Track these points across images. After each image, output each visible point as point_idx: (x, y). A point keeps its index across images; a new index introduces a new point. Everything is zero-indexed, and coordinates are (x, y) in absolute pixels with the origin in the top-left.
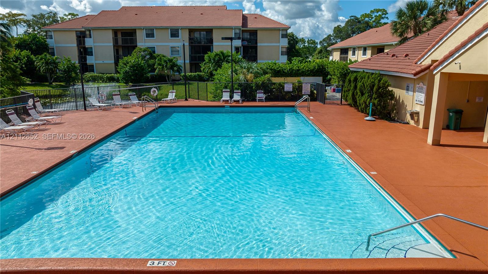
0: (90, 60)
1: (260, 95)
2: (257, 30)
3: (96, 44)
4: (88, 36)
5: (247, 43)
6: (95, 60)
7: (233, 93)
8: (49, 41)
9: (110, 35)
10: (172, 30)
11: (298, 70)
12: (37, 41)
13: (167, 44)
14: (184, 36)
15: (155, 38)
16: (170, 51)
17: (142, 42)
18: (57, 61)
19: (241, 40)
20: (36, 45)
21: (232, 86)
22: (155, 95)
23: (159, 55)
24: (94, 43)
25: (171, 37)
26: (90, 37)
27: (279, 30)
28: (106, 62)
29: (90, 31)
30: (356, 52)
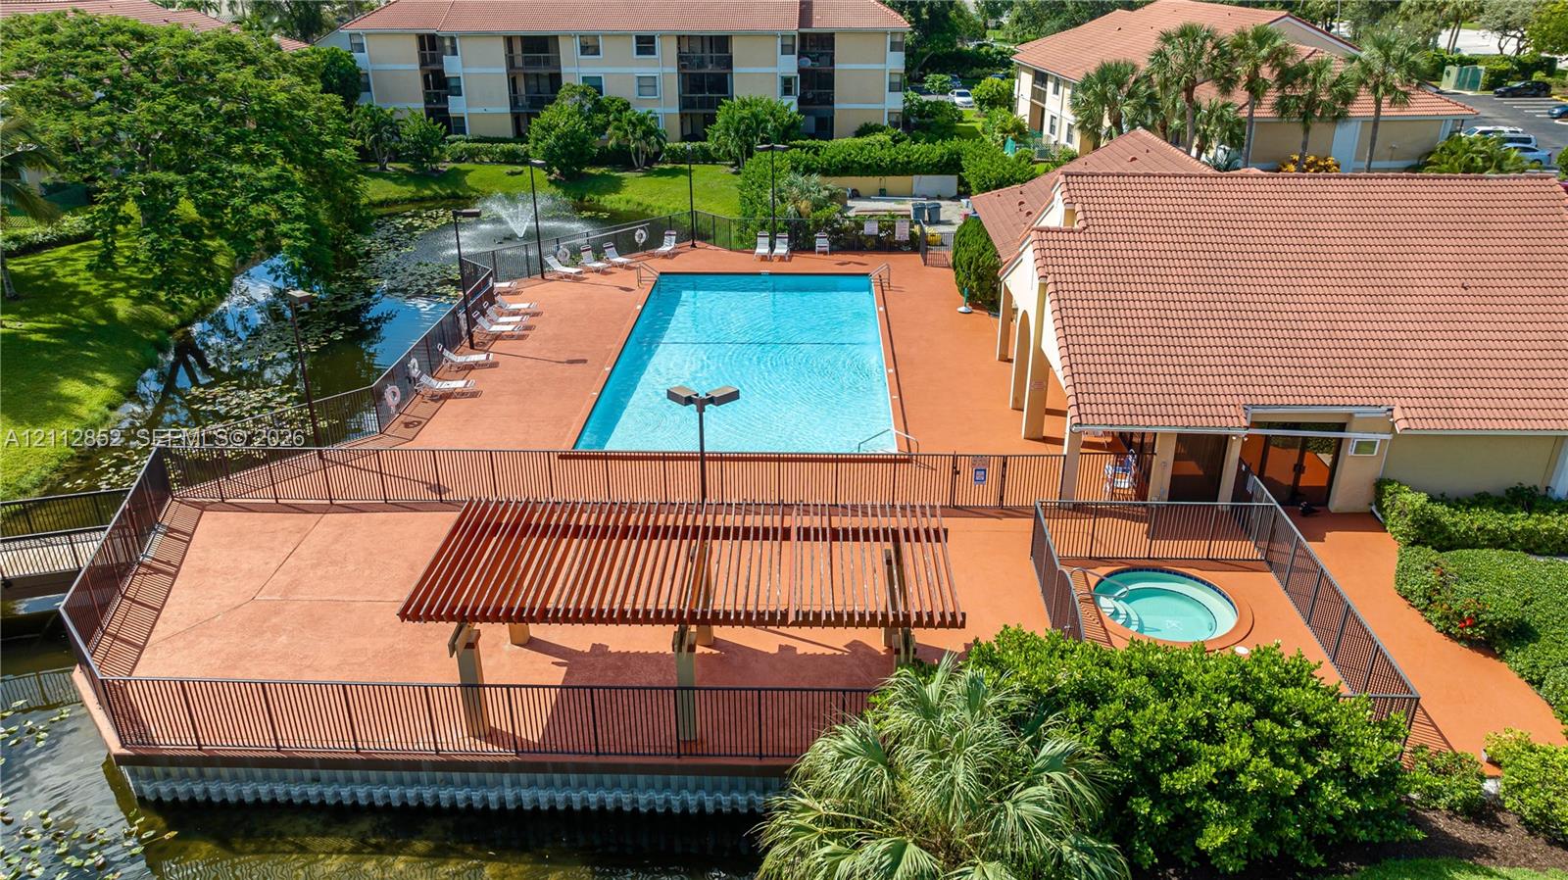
0: (456, 106)
1: (822, 242)
2: (833, 34)
3: (467, 70)
4: (449, 50)
5: (810, 63)
6: (468, 106)
7: (776, 238)
8: (356, 55)
9: (500, 48)
10: (640, 39)
11: (909, 163)
12: (341, 68)
13: (628, 70)
14: (667, 51)
15: (601, 56)
16: (636, 87)
17: (574, 69)
18: (395, 118)
19: (796, 56)
20: (340, 76)
21: (774, 224)
22: (643, 240)
23: (613, 101)
24: (463, 67)
25: (638, 54)
26: (454, 52)
27: (886, 33)
28: (491, 110)
29: (453, 39)
30: (1061, 88)
